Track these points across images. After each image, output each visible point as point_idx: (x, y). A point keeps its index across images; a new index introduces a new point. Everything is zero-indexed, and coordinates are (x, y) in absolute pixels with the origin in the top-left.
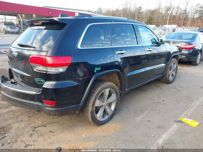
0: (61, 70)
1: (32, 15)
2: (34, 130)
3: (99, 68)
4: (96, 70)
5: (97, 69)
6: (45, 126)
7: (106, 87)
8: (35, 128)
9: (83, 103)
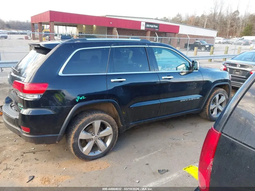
0: (36, 97)
1: (92, 26)
2: (22, 155)
3: (84, 97)
4: (78, 99)
5: (80, 97)
6: (34, 153)
7: (95, 119)
8: (24, 153)
9: (62, 134)
